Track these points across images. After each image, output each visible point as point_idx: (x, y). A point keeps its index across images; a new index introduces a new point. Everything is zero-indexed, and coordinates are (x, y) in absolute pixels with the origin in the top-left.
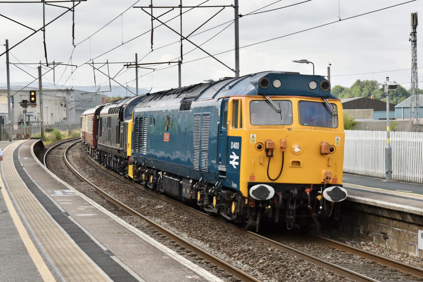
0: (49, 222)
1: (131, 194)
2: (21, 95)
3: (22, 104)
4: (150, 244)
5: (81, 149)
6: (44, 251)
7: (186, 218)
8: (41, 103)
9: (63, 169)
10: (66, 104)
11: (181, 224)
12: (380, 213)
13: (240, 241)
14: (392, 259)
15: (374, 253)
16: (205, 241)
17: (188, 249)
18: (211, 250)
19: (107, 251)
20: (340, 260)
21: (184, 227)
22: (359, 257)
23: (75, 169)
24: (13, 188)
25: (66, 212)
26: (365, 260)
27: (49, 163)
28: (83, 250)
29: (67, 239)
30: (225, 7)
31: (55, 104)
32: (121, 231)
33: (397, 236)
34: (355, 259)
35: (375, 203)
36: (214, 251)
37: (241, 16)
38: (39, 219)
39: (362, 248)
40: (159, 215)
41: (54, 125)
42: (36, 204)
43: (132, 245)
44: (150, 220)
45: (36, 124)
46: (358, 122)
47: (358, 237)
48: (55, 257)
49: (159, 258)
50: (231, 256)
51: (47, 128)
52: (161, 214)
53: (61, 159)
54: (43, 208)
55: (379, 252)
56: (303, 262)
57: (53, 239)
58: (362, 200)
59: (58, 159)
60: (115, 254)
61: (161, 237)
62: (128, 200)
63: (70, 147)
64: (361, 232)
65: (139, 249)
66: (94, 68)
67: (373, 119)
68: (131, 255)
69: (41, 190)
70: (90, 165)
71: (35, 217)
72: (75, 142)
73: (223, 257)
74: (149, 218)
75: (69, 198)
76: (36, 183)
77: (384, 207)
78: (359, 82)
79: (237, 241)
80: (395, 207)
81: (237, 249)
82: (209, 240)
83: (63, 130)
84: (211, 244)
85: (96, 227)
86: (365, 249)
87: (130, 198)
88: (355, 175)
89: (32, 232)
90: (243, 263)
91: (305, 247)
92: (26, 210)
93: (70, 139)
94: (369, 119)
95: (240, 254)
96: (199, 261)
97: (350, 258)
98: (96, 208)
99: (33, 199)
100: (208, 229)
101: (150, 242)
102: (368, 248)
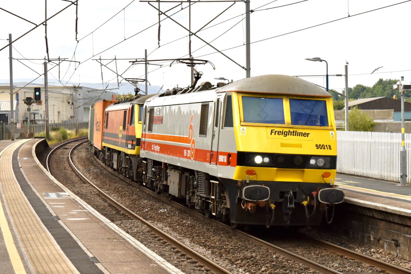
0: (38, 226)
1: (135, 197)
2: (25, 92)
3: (26, 101)
4: (139, 251)
5: (88, 149)
6: (26, 257)
7: (189, 222)
8: (46, 100)
9: (67, 170)
10: (74, 101)
11: (184, 229)
12: (391, 219)
13: (243, 248)
14: (402, 267)
15: (385, 261)
16: (207, 248)
17: (188, 256)
18: (213, 257)
19: (92, 257)
20: (348, 268)
21: (187, 232)
22: (367, 265)
23: (79, 170)
24: (6, 190)
25: (57, 216)
26: (374, 269)
27: (52, 164)
28: (68, 256)
29: (53, 245)
30: (236, 2)
31: (62, 102)
32: (111, 237)
33: (408, 244)
34: (364, 267)
35: (386, 208)
36: (215, 258)
37: (252, 11)
38: (27, 224)
39: (372, 255)
40: (162, 219)
41: (60, 123)
42: (26, 207)
43: (120, 252)
44: (151, 225)
45: (42, 123)
46: (377, 123)
47: (369, 244)
48: (37, 264)
49: (146, 265)
50: (232, 264)
51: (53, 127)
52: (163, 218)
53: (65, 160)
54: (34, 212)
55: (389, 260)
56: (308, 270)
57: (39, 245)
58: (373, 205)
59: (62, 159)
60: (100, 261)
61: (162, 243)
62: (131, 203)
63: (76, 147)
64: (372, 239)
65: (126, 256)
66: (102, 65)
67: (393, 120)
68: (117, 262)
69: (35, 192)
70: (95, 166)
71: (24, 221)
72: (81, 142)
73: (224, 264)
74: (150, 223)
75: (63, 201)
76: (31, 186)
77: (395, 213)
78: (381, 81)
79: (240, 248)
80: (406, 213)
81: (240, 256)
82: (211, 246)
83: (69, 129)
84: (213, 250)
85: (85, 233)
86: (374, 257)
87: (133, 201)
88: (369, 179)
89: (18, 237)
90: (244, 271)
91: (313, 254)
92: (16, 214)
93: (77, 138)
94: (389, 120)
95: (242, 261)
96: (199, 268)
97: (359, 267)
98: (89, 212)
99: (25, 202)
100: (211, 234)
101: (140, 248)
102: (379, 256)
